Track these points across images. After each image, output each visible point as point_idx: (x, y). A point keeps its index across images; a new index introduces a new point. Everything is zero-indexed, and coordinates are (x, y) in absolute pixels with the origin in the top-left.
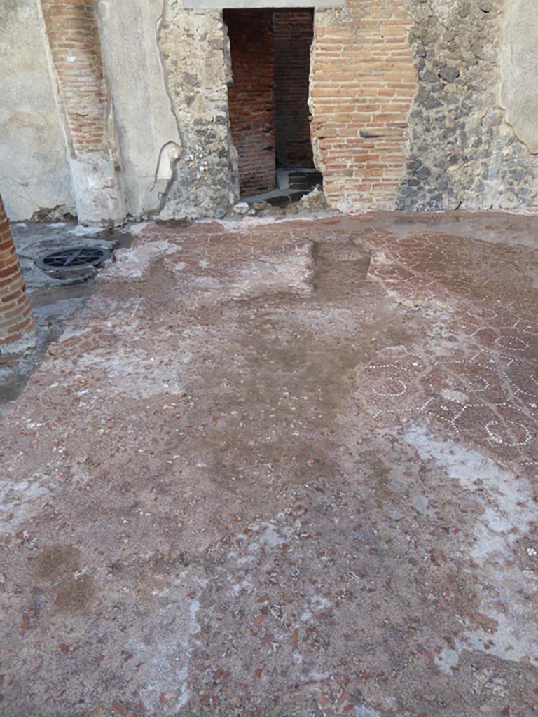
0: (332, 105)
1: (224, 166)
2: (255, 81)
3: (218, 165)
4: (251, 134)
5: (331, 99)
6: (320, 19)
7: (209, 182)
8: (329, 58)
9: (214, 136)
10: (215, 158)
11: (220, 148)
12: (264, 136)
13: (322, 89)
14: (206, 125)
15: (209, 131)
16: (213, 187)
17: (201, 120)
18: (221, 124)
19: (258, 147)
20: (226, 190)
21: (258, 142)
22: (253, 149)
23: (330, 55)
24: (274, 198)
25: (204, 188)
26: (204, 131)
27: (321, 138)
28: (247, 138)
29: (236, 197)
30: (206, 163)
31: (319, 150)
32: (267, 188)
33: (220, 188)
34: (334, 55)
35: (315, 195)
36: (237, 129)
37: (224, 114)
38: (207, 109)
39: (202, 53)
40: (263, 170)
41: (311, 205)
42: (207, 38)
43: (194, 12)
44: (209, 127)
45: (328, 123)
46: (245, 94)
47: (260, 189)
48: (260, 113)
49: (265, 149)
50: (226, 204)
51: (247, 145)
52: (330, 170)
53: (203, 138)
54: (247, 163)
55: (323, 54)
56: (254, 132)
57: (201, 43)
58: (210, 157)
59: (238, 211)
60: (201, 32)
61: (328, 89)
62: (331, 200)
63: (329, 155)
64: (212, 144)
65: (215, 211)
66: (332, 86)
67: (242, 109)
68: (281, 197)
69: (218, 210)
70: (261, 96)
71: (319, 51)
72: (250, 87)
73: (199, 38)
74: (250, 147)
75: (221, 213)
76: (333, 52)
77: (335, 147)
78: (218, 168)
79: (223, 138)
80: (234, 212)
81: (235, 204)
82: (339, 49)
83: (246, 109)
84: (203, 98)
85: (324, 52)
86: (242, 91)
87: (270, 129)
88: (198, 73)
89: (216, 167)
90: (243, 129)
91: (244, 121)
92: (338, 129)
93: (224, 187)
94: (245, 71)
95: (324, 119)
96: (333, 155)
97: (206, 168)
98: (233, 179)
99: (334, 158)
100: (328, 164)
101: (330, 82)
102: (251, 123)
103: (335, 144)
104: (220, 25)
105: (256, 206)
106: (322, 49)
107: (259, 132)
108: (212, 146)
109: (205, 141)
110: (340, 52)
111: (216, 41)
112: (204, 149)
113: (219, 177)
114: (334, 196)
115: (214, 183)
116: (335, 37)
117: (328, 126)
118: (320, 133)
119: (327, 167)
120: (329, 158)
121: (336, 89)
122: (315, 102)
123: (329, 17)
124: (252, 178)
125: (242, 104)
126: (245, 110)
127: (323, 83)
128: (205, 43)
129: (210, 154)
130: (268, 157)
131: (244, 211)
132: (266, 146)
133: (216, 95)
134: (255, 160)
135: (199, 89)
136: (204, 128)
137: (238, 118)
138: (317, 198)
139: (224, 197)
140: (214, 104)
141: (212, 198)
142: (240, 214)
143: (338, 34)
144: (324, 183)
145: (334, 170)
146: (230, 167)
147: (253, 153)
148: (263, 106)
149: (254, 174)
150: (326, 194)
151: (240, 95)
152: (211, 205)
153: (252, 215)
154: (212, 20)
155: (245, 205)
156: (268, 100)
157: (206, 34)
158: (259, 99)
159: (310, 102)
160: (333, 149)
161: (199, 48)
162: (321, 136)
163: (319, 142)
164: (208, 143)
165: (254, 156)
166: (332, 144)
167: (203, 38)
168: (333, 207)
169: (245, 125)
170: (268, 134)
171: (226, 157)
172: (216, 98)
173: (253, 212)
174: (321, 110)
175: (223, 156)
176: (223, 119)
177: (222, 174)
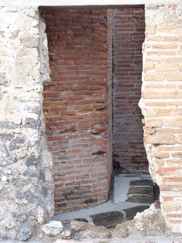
0: (168, 108)
1: (33, 175)
2: (83, 78)
3: (25, 175)
4: (76, 136)
5: (167, 101)
6: (151, 17)
7: (13, 195)
8: (162, 56)
9: (22, 141)
10: (21, 166)
11: (29, 154)
12: (94, 139)
13: (155, 90)
14: (12, 128)
15: (16, 135)
16: (17, 200)
17: (7, 122)
18: (32, 127)
19: (85, 151)
20: (34, 205)
21: (85, 146)
22: (77, 155)
23: (163, 53)
24: (103, 214)
25: (6, 202)
26: (10, 134)
27: (156, 145)
28: (71, 141)
29: (47, 213)
30: (9, 172)
31: (154, 159)
32: (96, 201)
33: (26, 202)
34: (168, 54)
35: (151, 213)
36: (58, 131)
37: (35, 117)
38: (15, 111)
39: (13, 51)
40: (90, 179)
41: (145, 226)
42: (20, 36)
43: (6, 9)
44: (17, 130)
45: (164, 127)
46: (70, 92)
47: (86, 202)
48: (89, 113)
49: (93, 154)
50: (33, 223)
51: (71, 149)
52: (167, 183)
53: (8, 143)
54: (69, 170)
55: (156, 53)
56: (80, 134)
57: (13, 41)
58: (15, 165)
59: (48, 232)
60: (13, 29)
61: (162, 90)
62: (171, 221)
63: (166, 166)
64: (19, 150)
65: (18, 231)
66: (167, 87)
67: (65, 109)
68: (112, 213)
69: (22, 230)
70: (90, 94)
71: (151, 49)
72: (76, 86)
73: (10, 35)
74: (74, 151)
75: (26, 234)
76: (168, 50)
77: (174, 155)
78: (25, 178)
79: (32, 143)
80: (44, 233)
81: (45, 222)
82: (175, 47)
83: (70, 109)
84: (11, 98)
85: (157, 50)
86: (67, 89)
87: (102, 131)
88: (7, 72)
89: (22, 177)
90: (67, 131)
91: (67, 123)
92: (176, 135)
93: (31, 201)
94: (69, 68)
95: (159, 124)
96: (171, 165)
97: (10, 178)
98: (45, 191)
99: (173, 169)
100: (166, 176)
101: (165, 82)
102: (77, 124)
103: (174, 152)
104: (35, 22)
105: (74, 225)
106: (155, 47)
107: (88, 135)
108: (19, 153)
109: (11, 146)
110: (175, 50)
111: (29, 39)
112: (8, 155)
113: (25, 189)
114: (175, 216)
115: (19, 196)
116: (169, 35)
117: (165, 131)
118: (154, 139)
119: (164, 180)
120: (167, 170)
121: (172, 90)
122: (147, 104)
123: (162, 14)
124: (76, 188)
125: (66, 104)
126: (68, 110)
127: (156, 83)
128: (17, 41)
129: (16, 160)
130: (97, 163)
131: (55, 232)
132: (96, 150)
133: (27, 96)
134: (81, 166)
135: (7, 89)
136: (11, 131)
137: (60, 119)
138: (154, 218)
139: (30, 214)
140: (24, 105)
141: (14, 215)
142: (51, 236)
143: (174, 31)
144: (161, 200)
145: (173, 183)
146: (42, 176)
147: (78, 159)
148: (92, 105)
149: (79, 183)
150: (164, 213)
151: (64, 93)
152: (13, 224)
153: (66, 238)
154: (26, 17)
155: (58, 224)
156: (99, 99)
157: (18, 31)
158: (87, 98)
159: (141, 104)
160: (171, 158)
161: (9, 46)
162: (156, 142)
163: (154, 148)
164: (13, 148)
165: (79, 161)
166: (170, 152)
167: (15, 35)
168: (174, 230)
169: (68, 126)
170: (98, 137)
171: (36, 165)
172: (27, 99)
173: (68, 233)
174: (154, 113)
175: (32, 164)
176: (34, 121)
177: (30, 186)
